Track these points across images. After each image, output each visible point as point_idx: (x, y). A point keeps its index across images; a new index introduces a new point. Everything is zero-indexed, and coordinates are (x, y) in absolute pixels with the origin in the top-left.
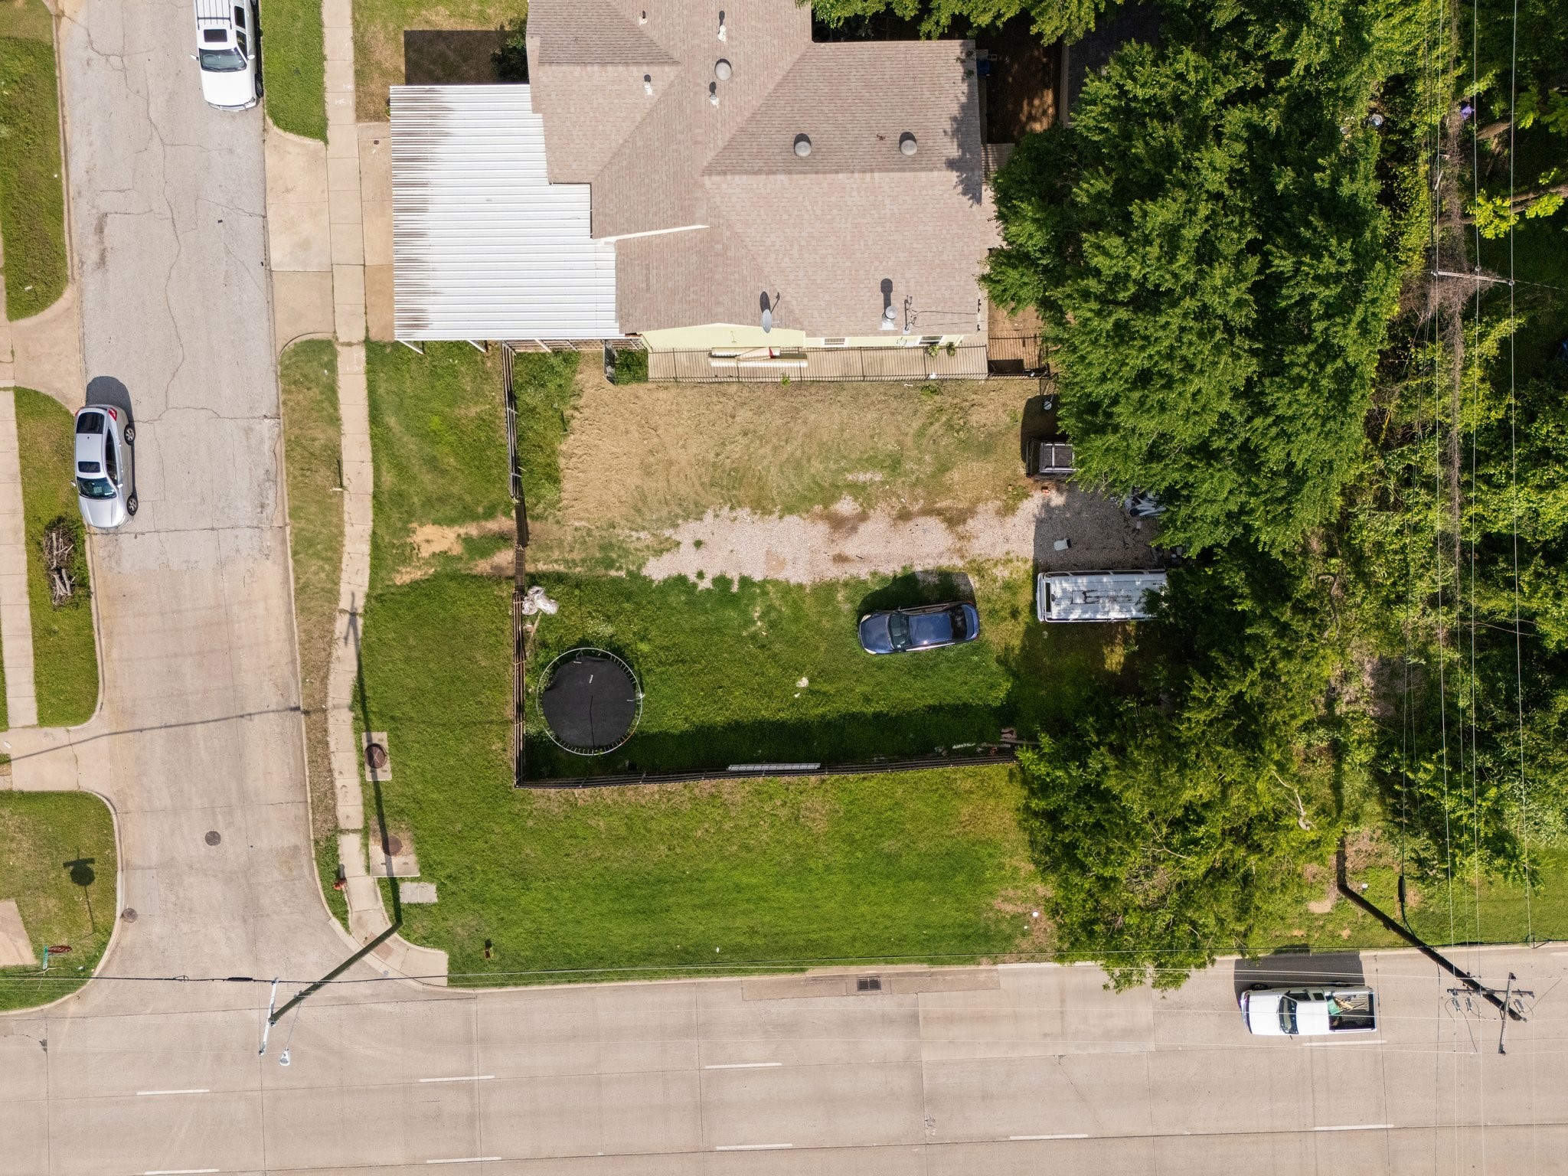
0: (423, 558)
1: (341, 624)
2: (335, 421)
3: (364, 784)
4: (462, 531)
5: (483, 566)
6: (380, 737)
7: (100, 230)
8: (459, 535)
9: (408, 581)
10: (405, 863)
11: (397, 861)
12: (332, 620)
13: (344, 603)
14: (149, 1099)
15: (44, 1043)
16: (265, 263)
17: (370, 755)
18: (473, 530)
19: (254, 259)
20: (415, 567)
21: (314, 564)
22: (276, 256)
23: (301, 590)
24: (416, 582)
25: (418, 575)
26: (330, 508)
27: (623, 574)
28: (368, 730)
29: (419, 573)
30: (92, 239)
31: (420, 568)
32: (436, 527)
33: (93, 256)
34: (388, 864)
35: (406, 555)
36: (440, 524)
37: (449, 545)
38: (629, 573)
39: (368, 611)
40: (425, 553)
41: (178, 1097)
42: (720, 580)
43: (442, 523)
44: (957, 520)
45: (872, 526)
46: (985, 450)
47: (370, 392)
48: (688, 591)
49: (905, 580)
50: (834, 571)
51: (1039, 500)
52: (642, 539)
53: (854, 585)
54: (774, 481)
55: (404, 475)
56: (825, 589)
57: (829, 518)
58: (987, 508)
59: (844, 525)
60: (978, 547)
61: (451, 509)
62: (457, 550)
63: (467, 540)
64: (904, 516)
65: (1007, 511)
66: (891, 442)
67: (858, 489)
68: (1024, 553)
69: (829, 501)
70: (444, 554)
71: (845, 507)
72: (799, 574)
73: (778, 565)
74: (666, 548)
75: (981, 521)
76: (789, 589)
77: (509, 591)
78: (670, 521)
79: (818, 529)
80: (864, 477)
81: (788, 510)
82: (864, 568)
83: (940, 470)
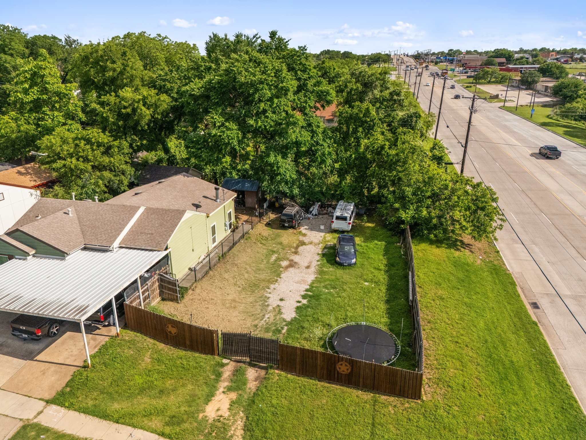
0: (229, 416)
4: (221, 390)
5: (252, 385)
8: (224, 392)
9: (242, 432)
18: (223, 385)
20: (233, 423)
24: (245, 426)
25: (240, 424)
27: (286, 328)
29: (239, 422)
31: (236, 421)
32: (210, 404)
36: (209, 401)
37: (227, 399)
38: (286, 325)
40: (227, 414)
42: (304, 297)
43: (209, 398)
44: (303, 243)
45: (296, 258)
46: (278, 236)
47: (85, 411)
48: (306, 307)
49: (324, 255)
50: (313, 269)
51: (303, 229)
52: (269, 317)
53: (322, 266)
54: (262, 276)
55: (160, 412)
56: (321, 272)
57: (287, 267)
58: (301, 238)
59: (292, 264)
60: (316, 241)
61: (202, 391)
62: (233, 396)
63: (229, 389)
64: (296, 253)
65: (305, 235)
66: (263, 250)
67: (278, 259)
68: (322, 234)
69: (280, 266)
70: (233, 403)
71: (285, 263)
72: (311, 277)
73: (303, 281)
74: (278, 310)
75: (306, 240)
76: (317, 280)
77: (276, 374)
78: (265, 306)
79: (291, 270)
80: (274, 257)
81: (279, 276)
82: (315, 263)
83: (281, 244)
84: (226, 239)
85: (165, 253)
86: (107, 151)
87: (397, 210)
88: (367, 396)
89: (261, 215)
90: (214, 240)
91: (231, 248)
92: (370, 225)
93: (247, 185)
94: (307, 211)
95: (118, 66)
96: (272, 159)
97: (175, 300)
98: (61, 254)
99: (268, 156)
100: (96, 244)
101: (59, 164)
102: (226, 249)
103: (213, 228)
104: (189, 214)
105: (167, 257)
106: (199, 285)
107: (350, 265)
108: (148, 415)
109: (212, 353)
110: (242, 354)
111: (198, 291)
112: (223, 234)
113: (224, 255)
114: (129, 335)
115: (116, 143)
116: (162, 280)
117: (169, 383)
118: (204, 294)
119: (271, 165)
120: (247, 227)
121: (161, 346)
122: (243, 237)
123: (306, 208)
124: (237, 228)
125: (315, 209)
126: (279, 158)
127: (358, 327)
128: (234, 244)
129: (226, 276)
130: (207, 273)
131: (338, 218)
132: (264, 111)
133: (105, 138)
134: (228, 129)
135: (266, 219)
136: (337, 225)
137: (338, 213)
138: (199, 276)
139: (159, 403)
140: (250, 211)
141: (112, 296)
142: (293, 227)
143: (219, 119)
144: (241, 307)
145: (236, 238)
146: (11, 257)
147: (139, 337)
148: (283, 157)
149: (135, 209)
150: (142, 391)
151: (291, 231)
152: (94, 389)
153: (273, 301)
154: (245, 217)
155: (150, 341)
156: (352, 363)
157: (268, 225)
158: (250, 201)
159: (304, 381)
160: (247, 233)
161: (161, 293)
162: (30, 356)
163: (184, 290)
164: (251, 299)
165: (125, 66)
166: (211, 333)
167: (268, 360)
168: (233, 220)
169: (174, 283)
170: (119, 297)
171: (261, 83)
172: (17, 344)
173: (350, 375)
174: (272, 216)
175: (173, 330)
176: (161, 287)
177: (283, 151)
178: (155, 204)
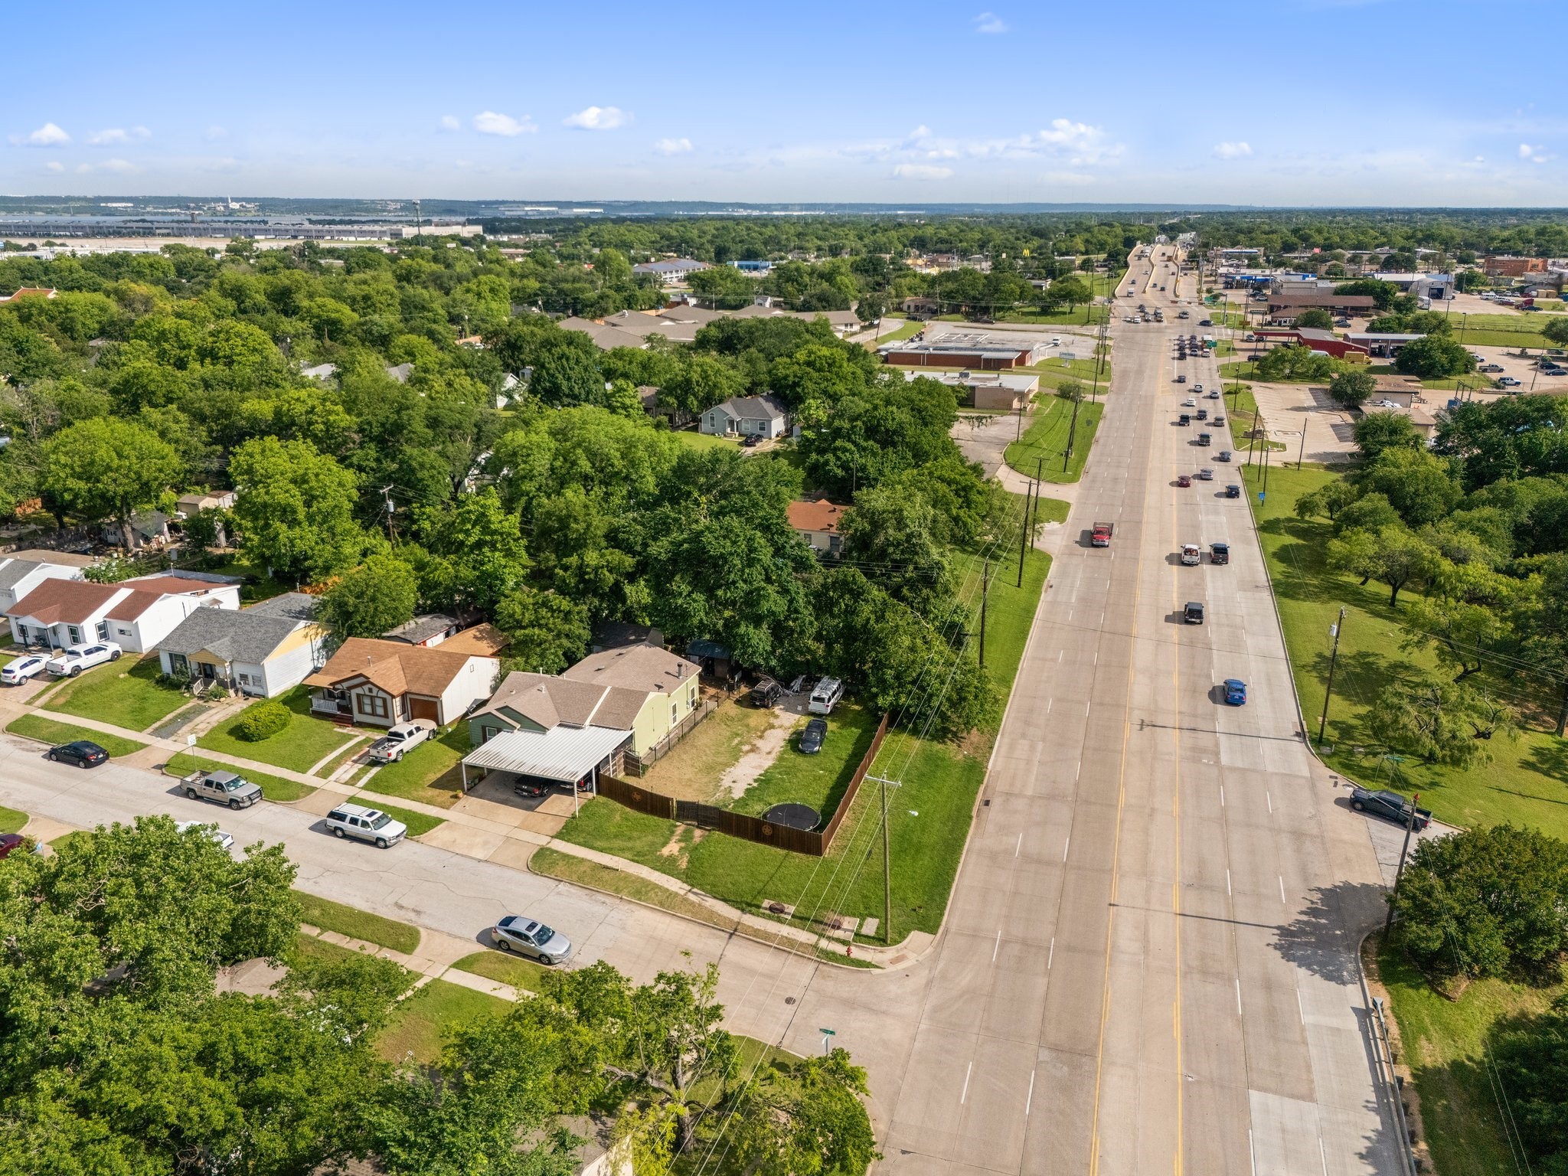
0: (678, 855)
1: (691, 897)
2: (582, 860)
3: (791, 924)
4: (674, 840)
5: (697, 839)
6: (766, 903)
7: (401, 907)
8: (675, 842)
9: (687, 864)
10: (850, 923)
11: (845, 925)
12: (686, 900)
13: (682, 892)
14: (968, 1098)
15: (904, 1152)
16: (480, 861)
17: (776, 912)
18: (675, 838)
19: (475, 863)
20: (681, 859)
21: (652, 894)
22: (480, 856)
23: (661, 904)
24: (689, 861)
25: (685, 859)
26: (627, 878)
27: (734, 802)
28: (759, 907)
30: (402, 912)
31: (683, 858)
32: (665, 847)
33: (412, 915)
34: (846, 930)
35: (672, 859)
37: (678, 846)
39: (693, 886)
40: (676, 855)
41: (972, 1080)
42: (756, 781)
43: (664, 844)
44: (772, 727)
45: (759, 743)
46: (747, 716)
47: (579, 844)
48: (755, 789)
49: (790, 741)
50: (774, 755)
51: (777, 710)
52: (720, 795)
53: (785, 752)
54: (720, 760)
55: (630, 849)
56: (781, 759)
57: (748, 752)
58: (772, 720)
59: (754, 749)
60: (787, 724)
61: (660, 840)
62: (683, 844)
63: (680, 841)
64: (761, 737)
65: (777, 717)
66: (726, 732)
67: (741, 743)
68: (797, 716)
69: (741, 750)
70: (681, 849)
71: (746, 748)
72: (768, 762)
73: (760, 767)
74: (729, 790)
75: (776, 722)
76: (774, 767)
77: (717, 835)
78: (717, 786)
79: (751, 755)
80: (736, 741)
81: (737, 760)
82: (778, 749)
83: (747, 726)
84: (687, 719)
85: (629, 733)
86: (567, 616)
87: (876, 695)
88: (782, 852)
89: (731, 689)
90: (675, 720)
91: (691, 729)
92: (856, 707)
93: (717, 650)
94: (788, 686)
95: (581, 527)
96: (742, 629)
97: (637, 775)
98: (542, 729)
99: (738, 626)
100: (571, 722)
101: (519, 633)
102: (686, 730)
103: (674, 707)
104: (652, 695)
105: (631, 737)
106: (658, 764)
107: (813, 753)
108: (622, 850)
109: (668, 816)
110: (692, 819)
111: (657, 769)
112: (685, 712)
113: (683, 736)
114: (602, 799)
115: (577, 609)
116: (627, 757)
117: (635, 834)
118: (663, 773)
119: (742, 636)
120: (712, 705)
121: (628, 809)
122: (706, 716)
123: (786, 682)
124: (700, 705)
125: (797, 684)
126: (751, 629)
127: (794, 806)
128: (695, 725)
129: (684, 757)
130: (666, 753)
131: (815, 699)
132: (734, 582)
133: (565, 604)
134: (695, 601)
135: (736, 695)
136: (814, 706)
137: (815, 694)
138: (659, 755)
139: (630, 845)
140: (719, 682)
141: (593, 767)
142: (766, 707)
143: (685, 588)
144: (696, 786)
145: (698, 718)
146: (499, 731)
147: (610, 802)
148: (755, 627)
149: (602, 689)
150: (616, 836)
151: (762, 710)
152: (583, 831)
153: (726, 782)
154: (711, 691)
155: (619, 806)
156: (773, 826)
157: (738, 702)
158: (720, 670)
159: (736, 839)
160: (712, 711)
161: (625, 769)
162: (531, 809)
163: (645, 768)
164: (705, 780)
165: (589, 526)
166: (668, 800)
167: (711, 824)
168: (697, 696)
169: (637, 760)
170: (597, 768)
171: (731, 554)
172: (519, 800)
173: (772, 836)
174: (744, 690)
175: (637, 797)
176: (625, 763)
177: (757, 621)
178: (620, 684)
